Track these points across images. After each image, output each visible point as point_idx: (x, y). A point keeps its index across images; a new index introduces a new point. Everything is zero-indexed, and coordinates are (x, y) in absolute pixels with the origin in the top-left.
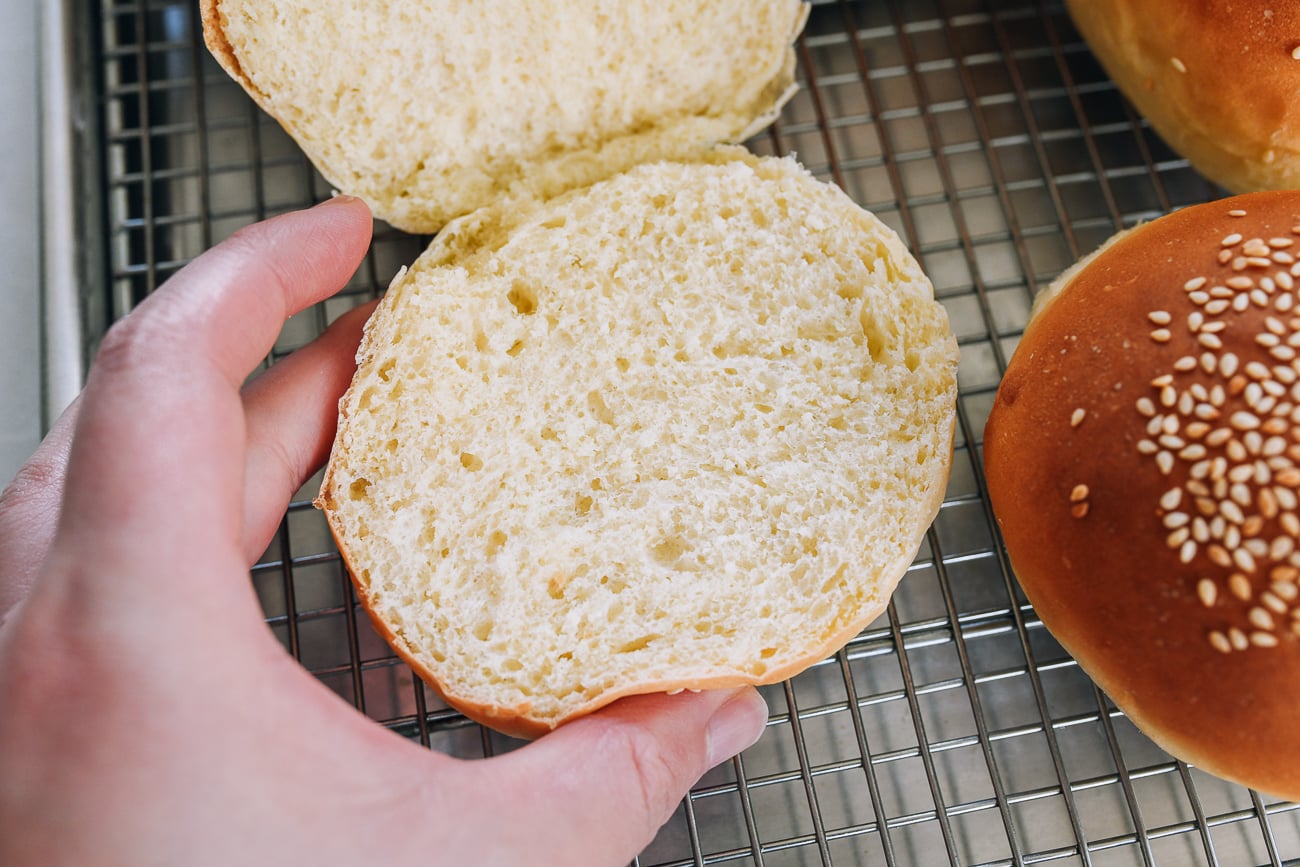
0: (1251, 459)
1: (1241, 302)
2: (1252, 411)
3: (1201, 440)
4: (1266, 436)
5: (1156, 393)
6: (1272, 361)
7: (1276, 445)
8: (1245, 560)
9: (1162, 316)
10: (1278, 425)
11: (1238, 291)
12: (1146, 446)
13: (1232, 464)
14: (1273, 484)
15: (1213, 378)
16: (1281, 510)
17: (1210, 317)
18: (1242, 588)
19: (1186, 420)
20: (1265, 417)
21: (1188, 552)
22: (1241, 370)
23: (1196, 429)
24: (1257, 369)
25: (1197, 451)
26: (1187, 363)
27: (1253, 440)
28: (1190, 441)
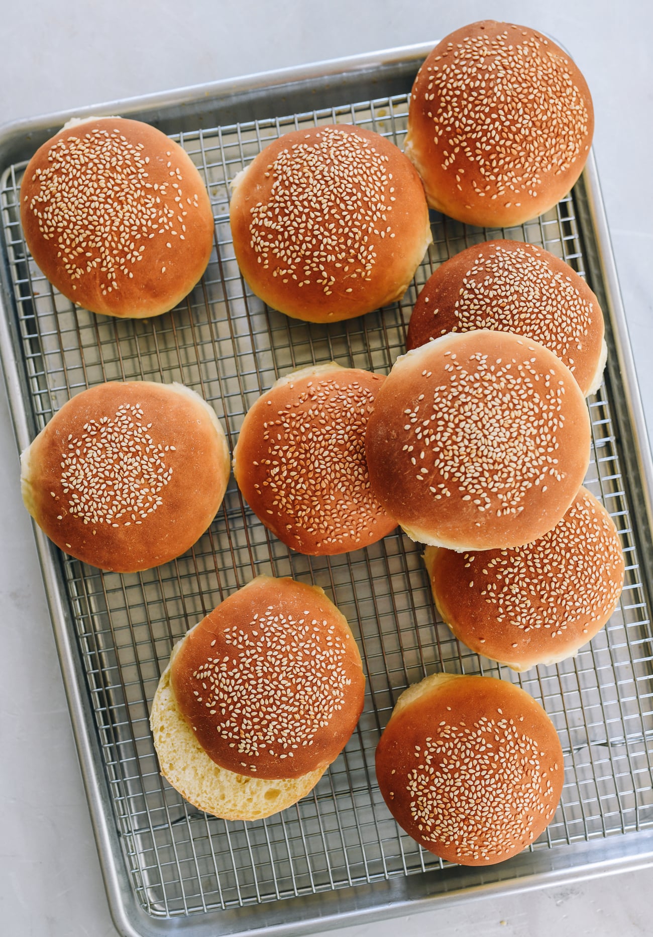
0: (433, 799)
1: (438, 751)
2: (435, 786)
3: (422, 791)
4: (438, 793)
5: (413, 774)
6: (442, 772)
7: (439, 797)
8: (429, 823)
9: (418, 748)
10: (441, 791)
11: (440, 746)
12: (408, 788)
13: (428, 800)
14: (437, 807)
15: (427, 774)
16: (439, 813)
17: (430, 754)
18: (429, 829)
19: (419, 784)
20: (438, 788)
21: (416, 818)
22: (434, 773)
23: (421, 787)
24: (438, 774)
25: (420, 793)
26: (421, 767)
27: (434, 794)
28: (419, 790)
